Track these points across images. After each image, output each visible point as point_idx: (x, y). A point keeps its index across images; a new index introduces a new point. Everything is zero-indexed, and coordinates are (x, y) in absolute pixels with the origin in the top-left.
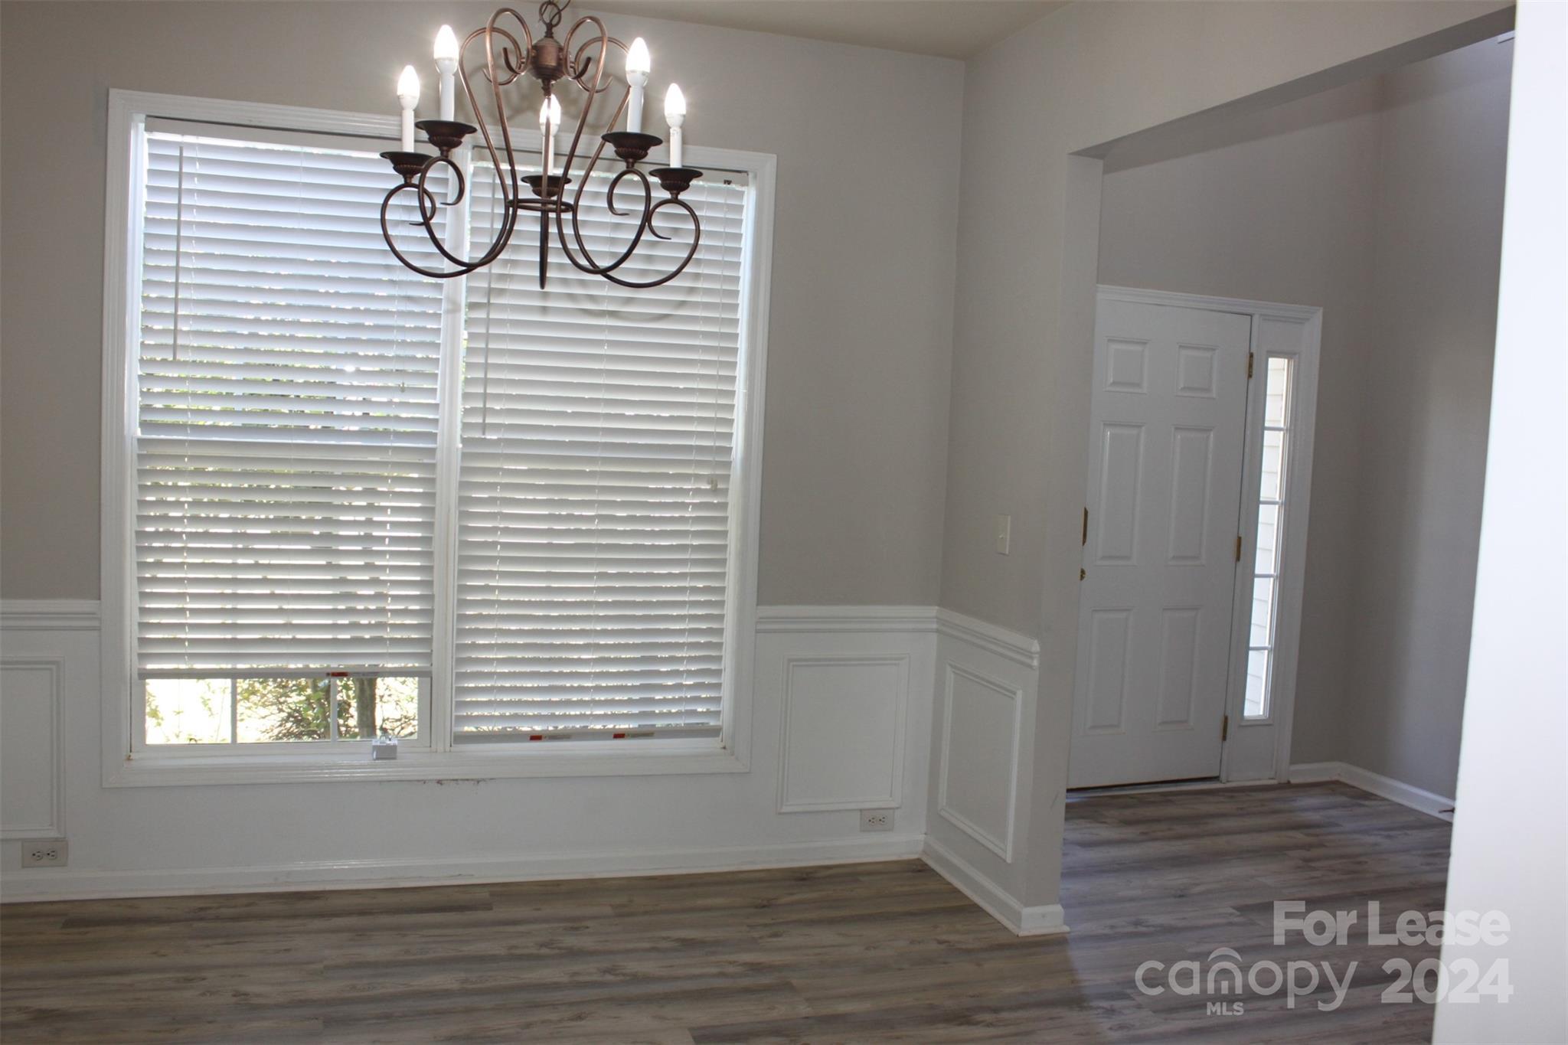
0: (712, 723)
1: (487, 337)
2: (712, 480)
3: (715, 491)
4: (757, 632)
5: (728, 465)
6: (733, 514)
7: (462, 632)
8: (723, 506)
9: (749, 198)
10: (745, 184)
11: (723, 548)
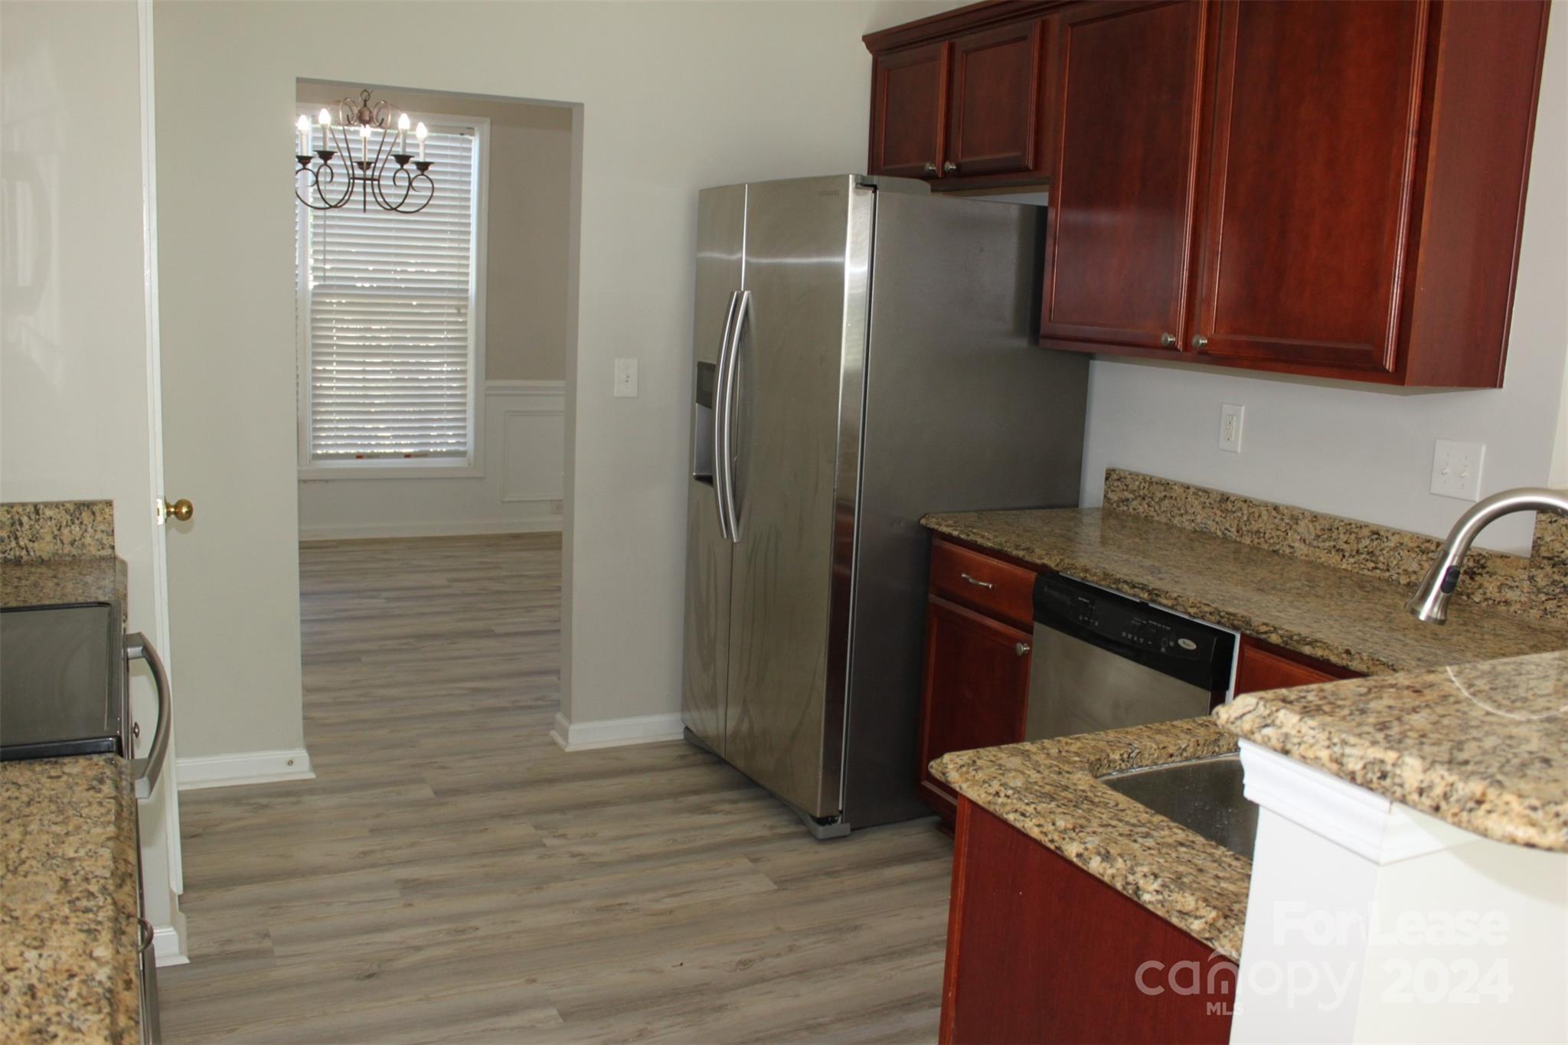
0: (461, 448)
1: (325, 235)
2: (458, 308)
3: (459, 314)
4: (487, 395)
5: (466, 299)
6: (471, 327)
7: (315, 396)
8: (464, 323)
9: (475, 143)
10: (472, 134)
11: (465, 347)
